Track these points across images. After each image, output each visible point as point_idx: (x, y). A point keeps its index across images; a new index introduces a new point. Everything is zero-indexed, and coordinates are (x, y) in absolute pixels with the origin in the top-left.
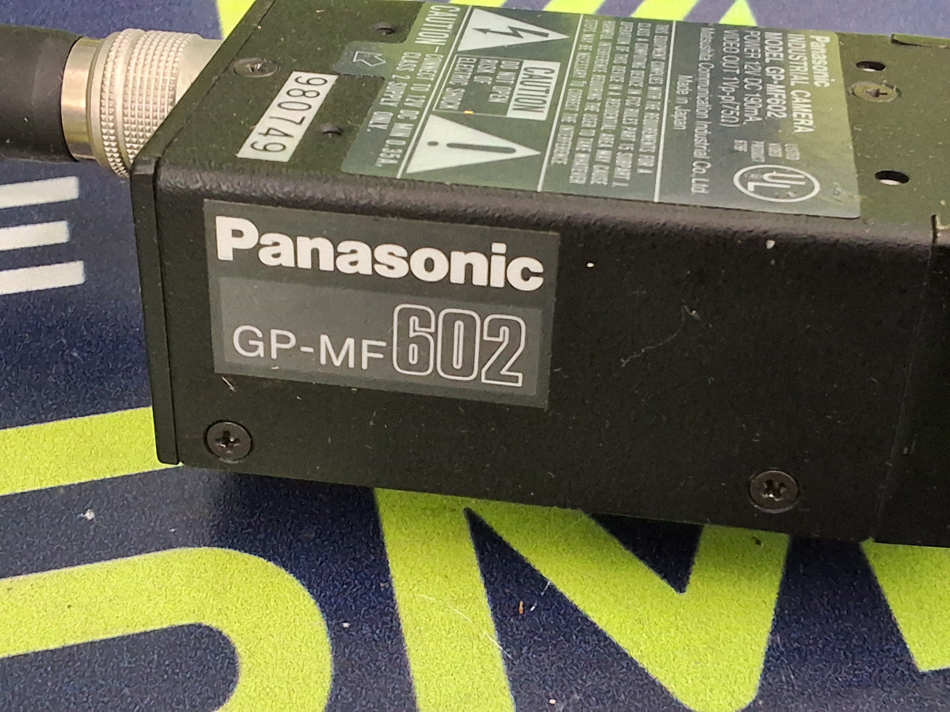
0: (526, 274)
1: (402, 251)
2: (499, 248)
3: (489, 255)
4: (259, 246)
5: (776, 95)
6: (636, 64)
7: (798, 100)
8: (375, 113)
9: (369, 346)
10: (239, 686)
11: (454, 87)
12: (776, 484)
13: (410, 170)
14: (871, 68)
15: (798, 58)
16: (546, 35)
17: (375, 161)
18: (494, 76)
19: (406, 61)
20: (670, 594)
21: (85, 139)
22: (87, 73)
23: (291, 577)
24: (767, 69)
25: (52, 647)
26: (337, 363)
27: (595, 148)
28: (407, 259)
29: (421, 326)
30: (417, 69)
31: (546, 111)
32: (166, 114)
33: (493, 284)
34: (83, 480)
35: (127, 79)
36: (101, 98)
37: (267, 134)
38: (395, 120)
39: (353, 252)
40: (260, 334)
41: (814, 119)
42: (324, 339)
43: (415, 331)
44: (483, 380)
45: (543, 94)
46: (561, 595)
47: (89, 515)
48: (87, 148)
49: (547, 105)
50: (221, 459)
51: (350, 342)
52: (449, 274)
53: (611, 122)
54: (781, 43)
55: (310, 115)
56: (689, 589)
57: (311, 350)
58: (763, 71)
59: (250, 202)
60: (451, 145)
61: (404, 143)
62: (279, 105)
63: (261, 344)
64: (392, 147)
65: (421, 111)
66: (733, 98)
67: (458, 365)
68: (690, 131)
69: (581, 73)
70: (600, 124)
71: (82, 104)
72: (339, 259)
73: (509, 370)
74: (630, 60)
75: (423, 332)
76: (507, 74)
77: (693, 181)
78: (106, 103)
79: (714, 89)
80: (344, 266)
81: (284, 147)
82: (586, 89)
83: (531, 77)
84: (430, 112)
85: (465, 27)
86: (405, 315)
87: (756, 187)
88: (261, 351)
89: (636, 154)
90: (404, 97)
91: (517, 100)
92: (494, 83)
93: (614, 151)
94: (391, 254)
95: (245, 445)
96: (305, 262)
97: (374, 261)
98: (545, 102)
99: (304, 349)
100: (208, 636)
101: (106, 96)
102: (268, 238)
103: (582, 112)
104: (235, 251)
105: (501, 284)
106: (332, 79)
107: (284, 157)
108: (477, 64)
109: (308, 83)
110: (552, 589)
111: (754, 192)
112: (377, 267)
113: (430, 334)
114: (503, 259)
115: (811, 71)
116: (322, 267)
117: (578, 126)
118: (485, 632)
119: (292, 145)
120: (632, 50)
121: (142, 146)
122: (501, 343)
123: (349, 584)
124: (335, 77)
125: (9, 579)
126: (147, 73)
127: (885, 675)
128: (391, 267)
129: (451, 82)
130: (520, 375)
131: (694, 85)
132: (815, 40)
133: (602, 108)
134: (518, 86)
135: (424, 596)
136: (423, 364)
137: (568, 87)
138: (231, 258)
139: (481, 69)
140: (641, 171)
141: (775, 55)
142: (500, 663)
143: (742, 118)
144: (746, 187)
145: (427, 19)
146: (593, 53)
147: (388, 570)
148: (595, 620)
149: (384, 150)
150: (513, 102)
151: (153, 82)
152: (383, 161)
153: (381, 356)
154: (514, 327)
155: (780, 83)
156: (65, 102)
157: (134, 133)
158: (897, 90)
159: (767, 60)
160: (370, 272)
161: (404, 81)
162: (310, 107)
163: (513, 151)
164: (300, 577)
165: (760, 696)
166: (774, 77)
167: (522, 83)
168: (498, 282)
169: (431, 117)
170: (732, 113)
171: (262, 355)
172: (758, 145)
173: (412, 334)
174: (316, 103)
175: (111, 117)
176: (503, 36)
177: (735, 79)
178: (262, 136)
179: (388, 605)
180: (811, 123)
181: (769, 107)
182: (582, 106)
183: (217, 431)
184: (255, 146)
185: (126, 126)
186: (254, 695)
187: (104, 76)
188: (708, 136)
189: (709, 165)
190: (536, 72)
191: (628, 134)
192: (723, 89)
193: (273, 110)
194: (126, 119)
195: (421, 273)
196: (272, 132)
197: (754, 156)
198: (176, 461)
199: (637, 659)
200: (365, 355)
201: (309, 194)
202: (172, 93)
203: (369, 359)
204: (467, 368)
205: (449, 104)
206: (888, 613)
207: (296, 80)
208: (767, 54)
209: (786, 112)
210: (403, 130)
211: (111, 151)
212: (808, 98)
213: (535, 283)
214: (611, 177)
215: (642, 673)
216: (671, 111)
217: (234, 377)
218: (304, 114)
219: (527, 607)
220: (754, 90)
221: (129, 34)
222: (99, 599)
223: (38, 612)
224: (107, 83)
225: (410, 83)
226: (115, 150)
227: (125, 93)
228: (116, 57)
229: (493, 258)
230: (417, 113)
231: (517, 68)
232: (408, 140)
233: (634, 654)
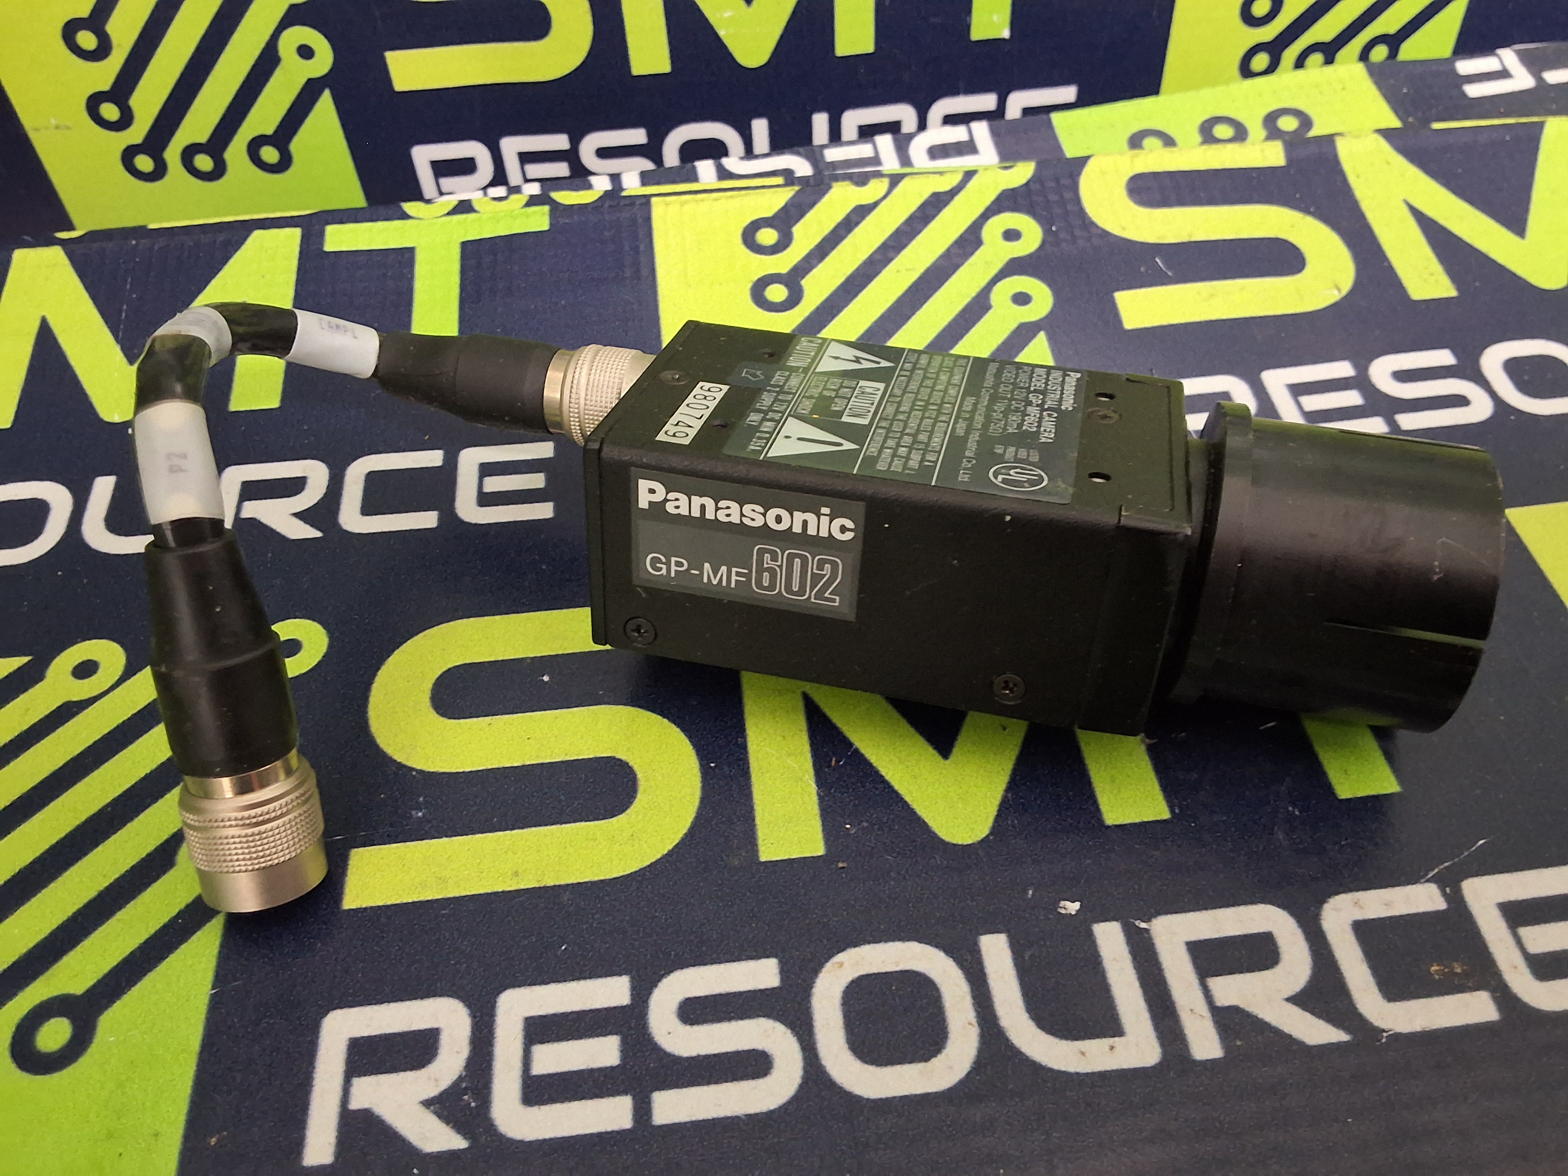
0: (843, 529)
1: (760, 509)
2: (825, 510)
3: (819, 515)
4: (666, 500)
5: (1033, 415)
6: (938, 387)
7: (1047, 418)
8: (752, 414)
9: (737, 572)
10: (637, 800)
11: (808, 398)
12: (1011, 685)
13: (769, 455)
14: (1106, 397)
15: (1054, 388)
16: (878, 363)
17: (747, 447)
18: (837, 391)
19: (778, 377)
20: (938, 760)
21: (558, 419)
22: (562, 375)
23: (678, 730)
24: (1030, 395)
25: (515, 765)
26: (715, 582)
27: (898, 445)
28: (764, 515)
29: (771, 560)
30: (785, 383)
31: (870, 417)
32: (614, 405)
33: (821, 535)
34: (544, 654)
35: (588, 380)
36: (571, 392)
37: (677, 424)
38: (764, 419)
39: (728, 508)
40: (664, 560)
41: (1055, 433)
42: (707, 566)
43: (767, 564)
44: (813, 600)
45: (870, 405)
46: (862, 755)
47: (546, 678)
48: (559, 425)
49: (871, 414)
50: (635, 644)
51: (724, 569)
52: (791, 527)
53: (911, 428)
54: (1045, 376)
55: (707, 413)
56: (953, 757)
57: (697, 572)
58: (1027, 397)
59: (661, 471)
60: (799, 439)
61: (768, 435)
62: (688, 405)
63: (664, 567)
64: (760, 438)
65: (783, 413)
66: (1002, 415)
67: (795, 589)
68: (965, 439)
69: (898, 392)
70: (904, 429)
71: (559, 396)
72: (719, 512)
73: (830, 594)
74: (935, 384)
75: (772, 564)
76: (847, 390)
77: (961, 472)
78: (573, 396)
79: (989, 409)
80: (722, 517)
81: (687, 435)
82: (899, 404)
83: (863, 393)
84: (789, 415)
85: (824, 353)
86: (761, 553)
87: (1003, 478)
88: (664, 572)
89: (925, 451)
90: (773, 402)
91: (850, 409)
92: (836, 397)
93: (910, 449)
94: (754, 510)
95: (650, 636)
96: (696, 513)
97: (742, 515)
98: (869, 411)
99: (693, 572)
100: (619, 765)
101: (574, 391)
102: (672, 496)
103: (893, 420)
104: (650, 503)
105: (826, 535)
106: (725, 388)
107: (686, 441)
108: (826, 382)
109: (709, 390)
110: (857, 751)
111: (1001, 482)
112: (744, 519)
113: (778, 566)
114: (828, 518)
115: (1061, 398)
116: (707, 517)
117: (889, 430)
118: (807, 777)
119: (692, 433)
120: (938, 376)
121: (592, 430)
122: (825, 575)
123: (718, 737)
124: (728, 387)
125: (490, 718)
126: (602, 376)
127: (1081, 825)
128: (753, 520)
129: (806, 394)
130: (837, 598)
131: (975, 405)
132: (1069, 375)
133: (908, 417)
134: (853, 399)
135: (767, 749)
136: (772, 587)
137: (887, 402)
138: (647, 507)
139: (829, 386)
140: (927, 463)
141: (1038, 385)
142: (815, 799)
143: (1005, 429)
144: (996, 478)
145: (798, 348)
146: (910, 378)
147: (744, 730)
148: (884, 774)
149: (754, 440)
150: (847, 410)
151: (606, 383)
152: (752, 448)
153: (744, 579)
154: (834, 565)
155: (1037, 406)
156: (546, 393)
157: (591, 417)
158: (1120, 415)
159: (1032, 389)
160: (739, 522)
161: (774, 392)
162: (708, 407)
163: (840, 445)
164: (684, 730)
165: (991, 833)
166: (1034, 401)
167: (856, 397)
168: (824, 533)
169: (790, 418)
170: (998, 425)
171: (665, 574)
172: (1012, 450)
173: (765, 566)
174: (713, 405)
175: (577, 406)
176: (846, 362)
177: (1006, 401)
178: (673, 426)
179: (742, 754)
180: (1052, 436)
181: (1025, 423)
182: (895, 415)
183: (632, 625)
184: (668, 433)
185: (586, 412)
186: (647, 806)
187: (573, 377)
188: (977, 441)
189: (974, 462)
190: (868, 390)
191: (923, 437)
192: (996, 408)
193: (683, 408)
194: (586, 407)
195: (773, 525)
196: (680, 424)
197: (1007, 456)
198: (604, 643)
199: (910, 803)
200: (734, 578)
201: (700, 467)
202: (619, 391)
203: (736, 581)
204: (802, 591)
205: (804, 410)
206: (1089, 783)
207: (701, 388)
208: (1033, 384)
209: (1037, 427)
210: (768, 427)
211: (575, 429)
212: (1055, 418)
213: (849, 536)
214: (905, 467)
215: (913, 812)
216: (956, 422)
217: (645, 587)
218: (702, 412)
219: (838, 762)
220: (1017, 410)
221: (593, 347)
222: (549, 735)
223: (508, 741)
224: (575, 382)
225: (778, 393)
226: (578, 428)
227: (587, 389)
228: (582, 364)
229: (822, 517)
230: (780, 415)
231: (854, 386)
232: (771, 434)
233: (908, 799)
